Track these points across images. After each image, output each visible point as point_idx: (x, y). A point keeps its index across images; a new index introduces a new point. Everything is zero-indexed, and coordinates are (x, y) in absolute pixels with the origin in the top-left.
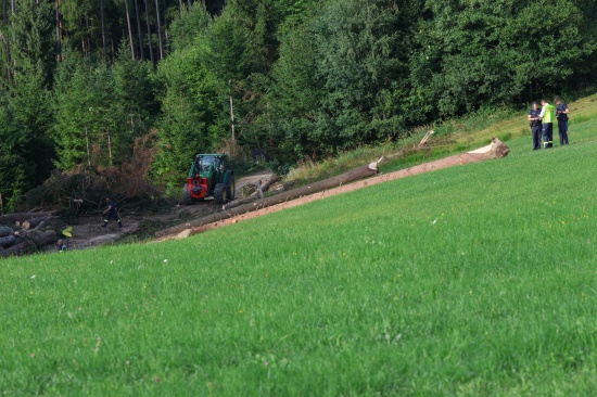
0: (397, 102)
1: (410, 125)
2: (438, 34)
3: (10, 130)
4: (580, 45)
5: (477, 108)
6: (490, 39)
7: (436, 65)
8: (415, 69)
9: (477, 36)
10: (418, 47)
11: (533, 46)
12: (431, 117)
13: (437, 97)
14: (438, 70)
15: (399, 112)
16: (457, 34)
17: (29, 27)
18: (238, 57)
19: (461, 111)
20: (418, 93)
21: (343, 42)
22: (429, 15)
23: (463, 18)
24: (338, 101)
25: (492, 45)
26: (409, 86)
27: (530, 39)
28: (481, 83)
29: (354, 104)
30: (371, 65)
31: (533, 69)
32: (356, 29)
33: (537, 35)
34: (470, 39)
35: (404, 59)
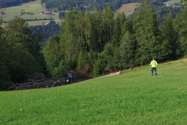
0: (133, 62)
1: (135, 66)
2: (140, 50)
3: (70, 63)
4: (165, 53)
5: (147, 64)
6: (149, 51)
7: (140, 56)
8: (136, 56)
9: (147, 51)
10: (137, 52)
11: (156, 53)
12: (139, 65)
13: (140, 61)
14: (140, 57)
15: (133, 64)
16: (143, 50)
17: (79, 45)
18: (111, 52)
19: (144, 64)
20: (137, 61)
21: (124, 51)
22: (140, 47)
23: (145, 47)
24: (123, 61)
25: (150, 53)
26: (135, 59)
27: (156, 52)
28: (147, 59)
29: (126, 62)
30: (128, 55)
31: (156, 57)
32: (127, 49)
33: (157, 51)
34: (146, 51)
35: (135, 54)
